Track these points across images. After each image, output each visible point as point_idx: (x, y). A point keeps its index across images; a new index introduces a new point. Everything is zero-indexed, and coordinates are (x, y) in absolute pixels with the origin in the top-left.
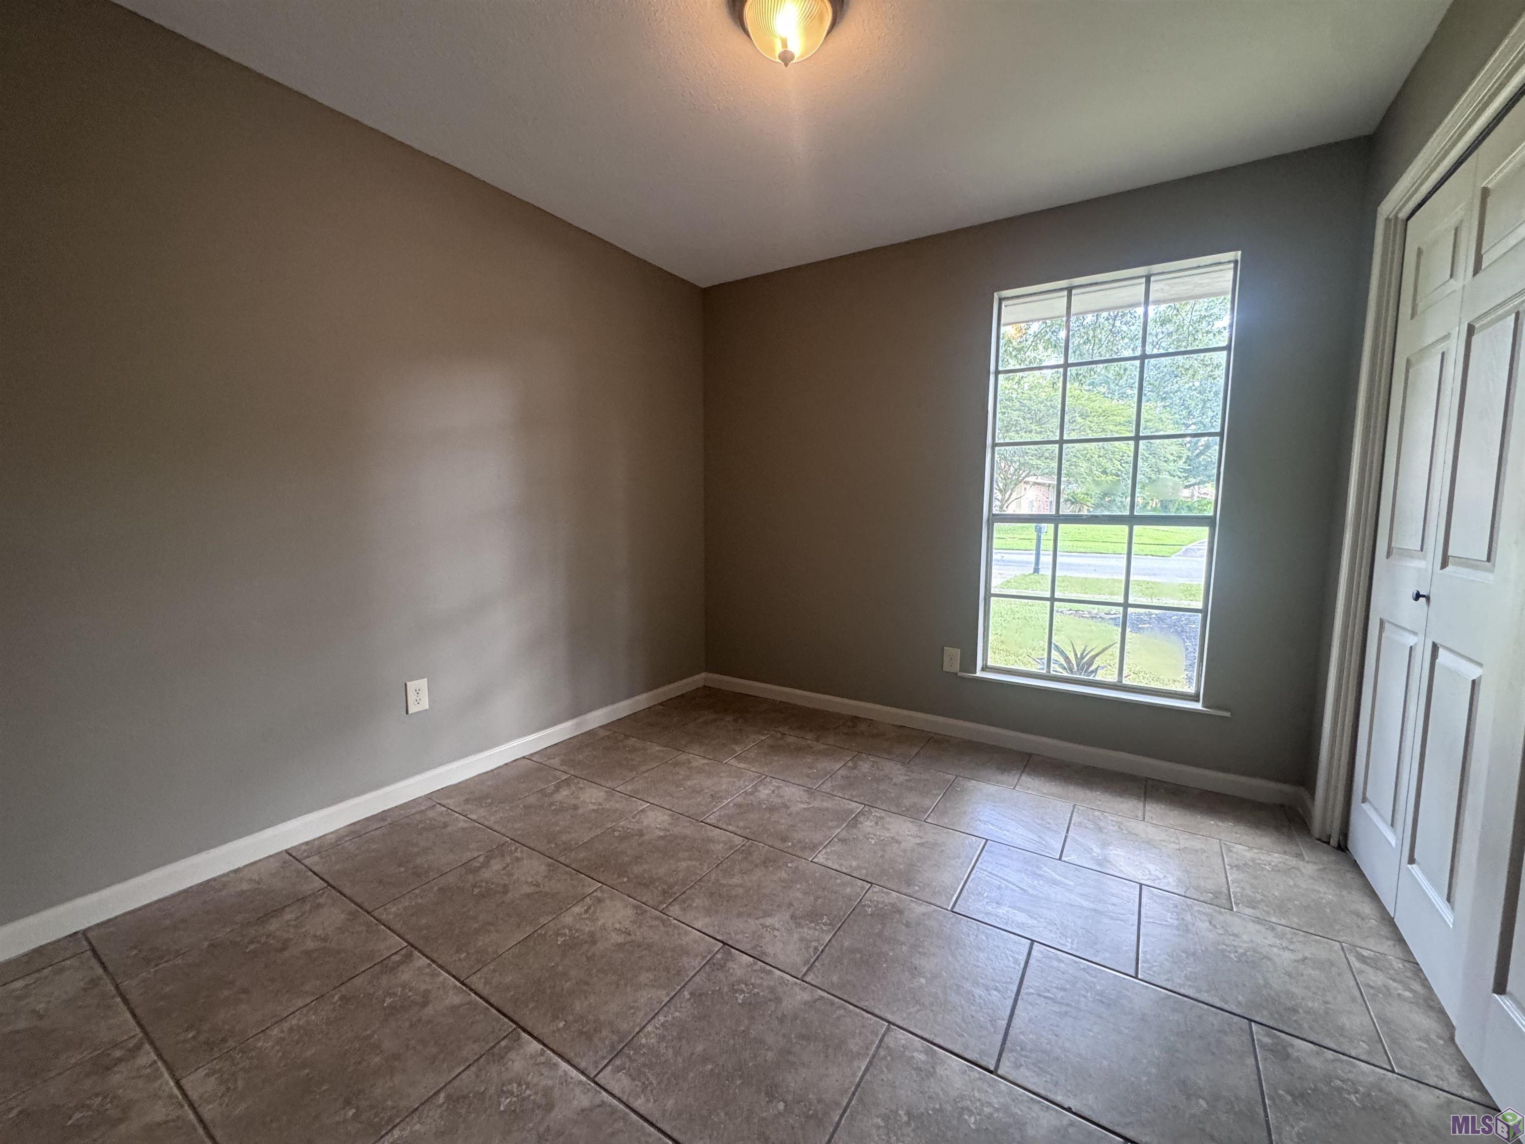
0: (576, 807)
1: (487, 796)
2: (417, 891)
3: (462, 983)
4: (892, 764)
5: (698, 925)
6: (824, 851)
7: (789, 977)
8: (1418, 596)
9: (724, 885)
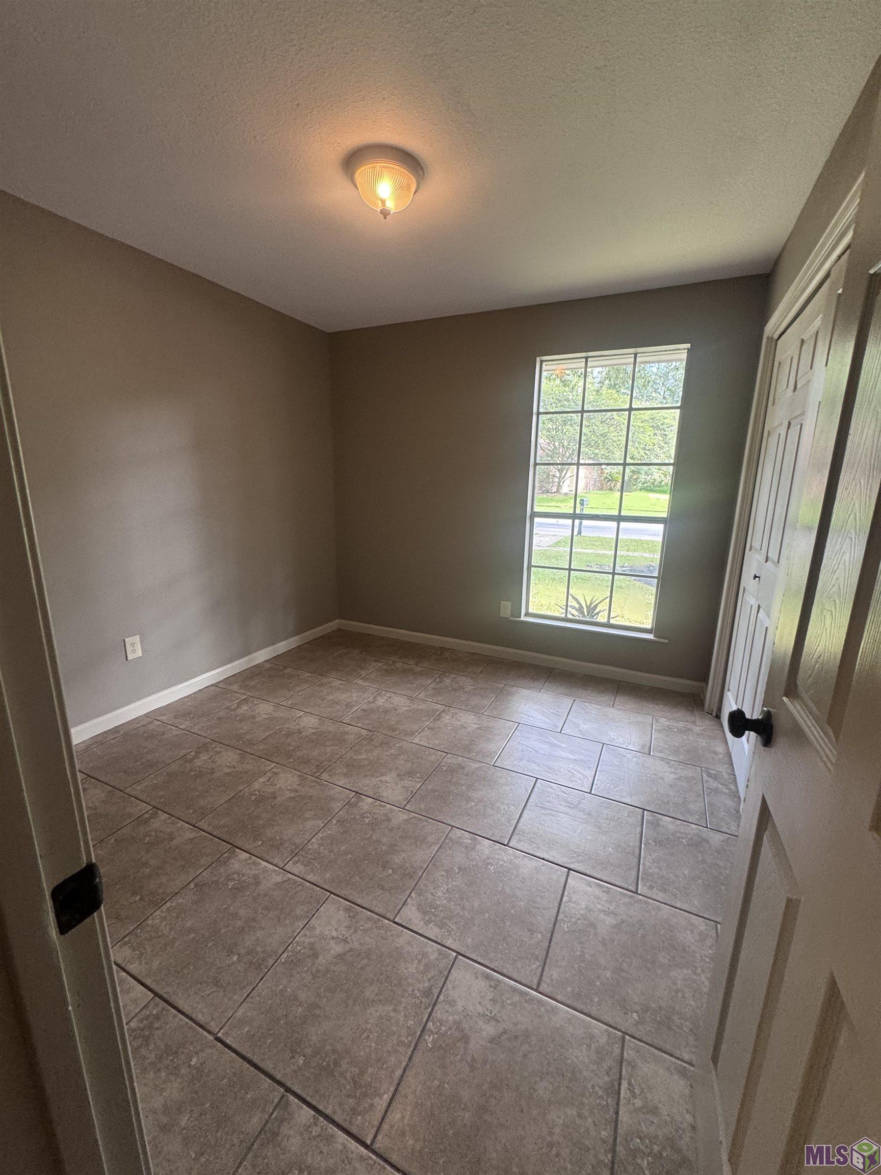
0: (254, 717)
1: (190, 713)
2: (152, 776)
3: (193, 826)
4: (464, 678)
5: (340, 783)
6: (419, 736)
7: (395, 808)
8: (755, 577)
9: (355, 760)
